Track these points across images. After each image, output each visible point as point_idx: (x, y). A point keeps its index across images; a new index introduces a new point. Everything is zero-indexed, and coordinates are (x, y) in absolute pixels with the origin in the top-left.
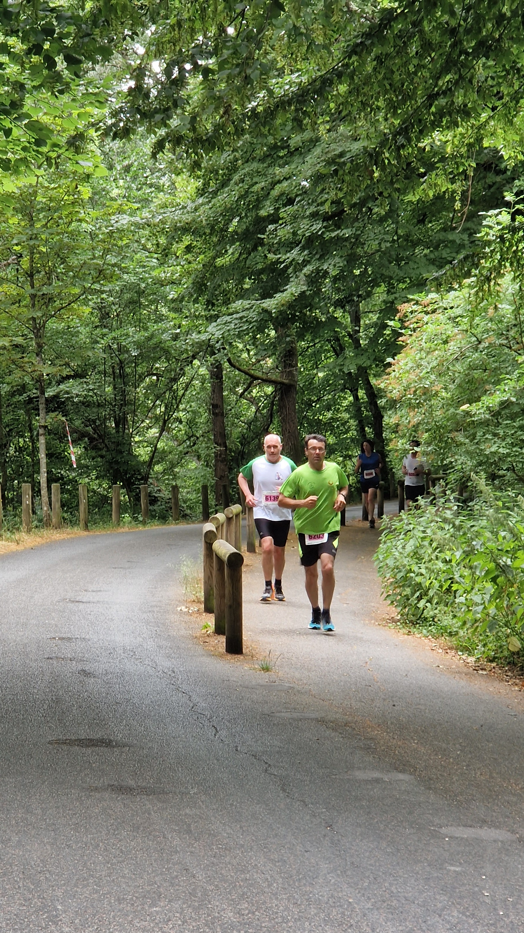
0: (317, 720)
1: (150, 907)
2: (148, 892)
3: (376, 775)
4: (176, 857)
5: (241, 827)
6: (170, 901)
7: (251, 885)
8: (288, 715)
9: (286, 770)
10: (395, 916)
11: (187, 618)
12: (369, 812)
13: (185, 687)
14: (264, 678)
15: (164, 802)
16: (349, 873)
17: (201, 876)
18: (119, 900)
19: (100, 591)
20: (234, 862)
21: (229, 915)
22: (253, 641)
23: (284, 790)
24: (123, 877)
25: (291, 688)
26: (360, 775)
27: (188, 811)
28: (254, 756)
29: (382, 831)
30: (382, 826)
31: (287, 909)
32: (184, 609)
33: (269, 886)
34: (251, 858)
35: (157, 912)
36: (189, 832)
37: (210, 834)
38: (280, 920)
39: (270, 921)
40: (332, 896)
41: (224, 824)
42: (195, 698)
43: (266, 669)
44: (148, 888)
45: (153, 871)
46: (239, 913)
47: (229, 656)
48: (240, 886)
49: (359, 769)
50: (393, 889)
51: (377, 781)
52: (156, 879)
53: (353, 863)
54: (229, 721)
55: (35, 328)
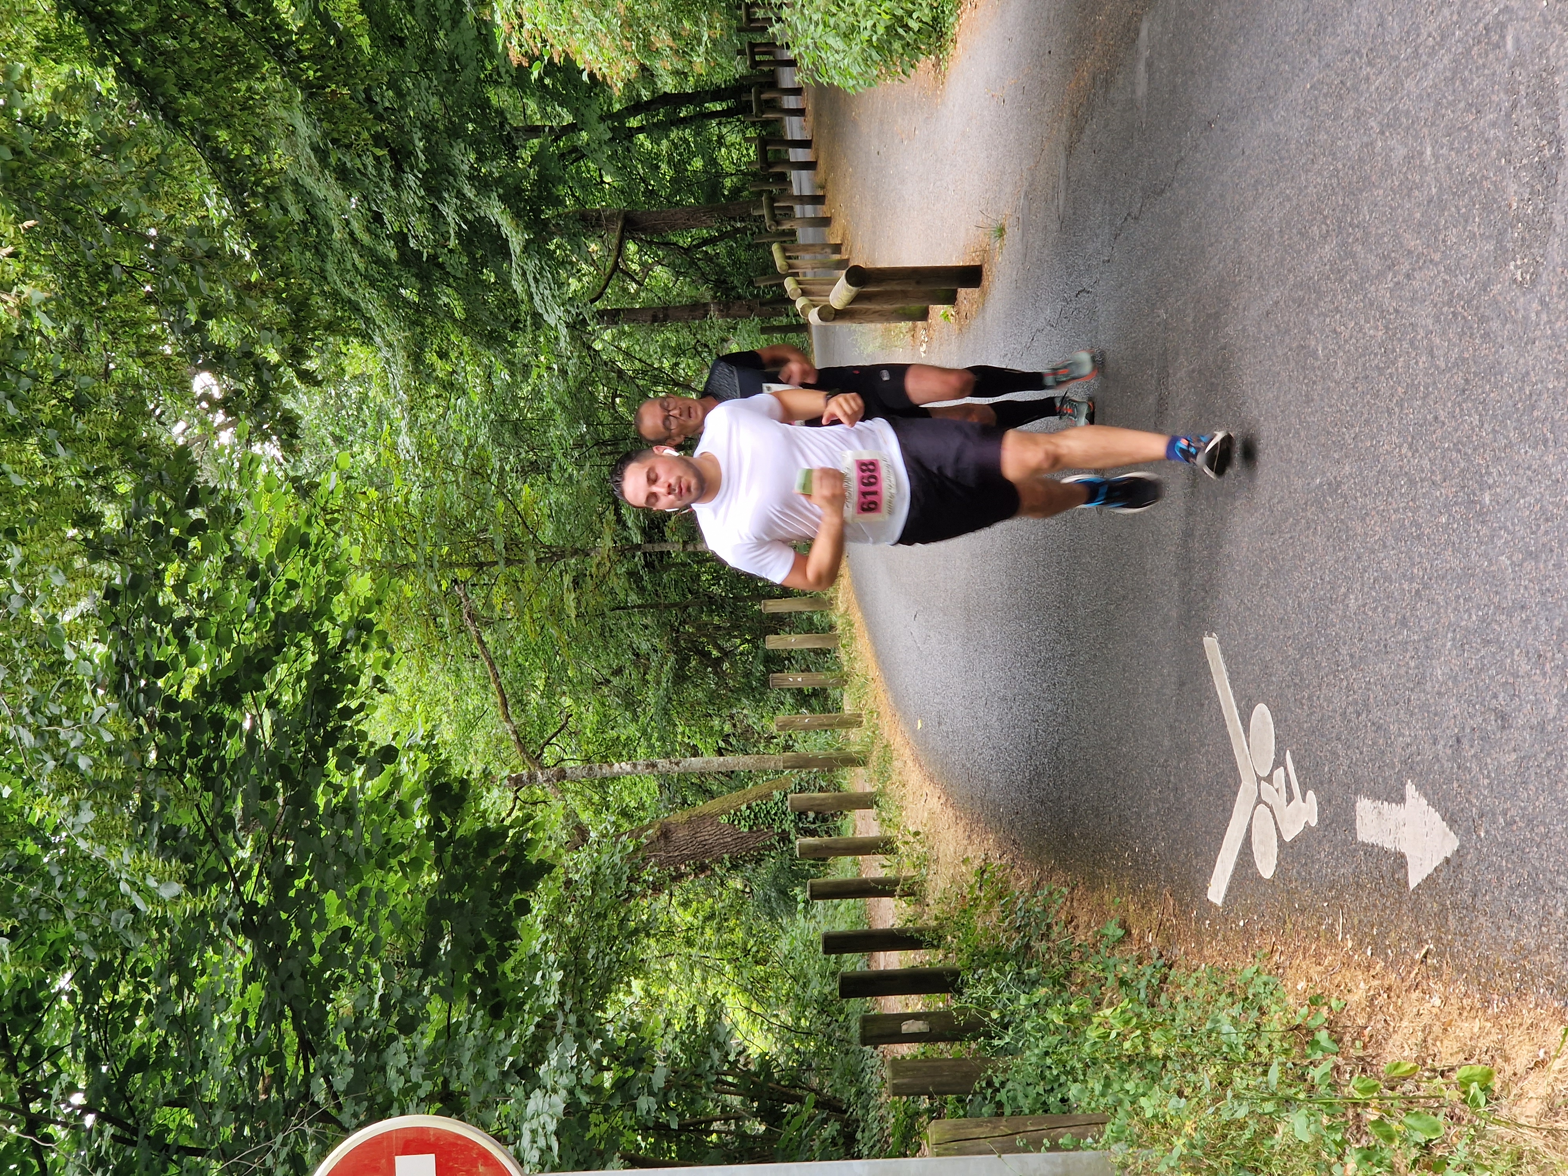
0: (1069, 155)
1: (1317, 359)
2: (1297, 363)
3: (1141, 67)
4: (1252, 330)
5: (1212, 245)
6: (1310, 333)
7: (1288, 223)
8: (1062, 196)
9: (1135, 191)
10: (1329, 23)
11: (935, 344)
12: (1193, 72)
13: (1025, 340)
14: (1013, 233)
15: (1177, 354)
16: (1272, 92)
17: (1275, 294)
18: (1309, 400)
20: (1257, 250)
21: (1328, 250)
22: (964, 254)
23: (1163, 191)
24: (1277, 399)
25: (1026, 195)
26: (1142, 89)
27: (1189, 320)
28: (1116, 236)
29: (1216, 50)
30: (1211, 53)
31: (1319, 173)
32: (923, 349)
33: (1289, 199)
34: (1253, 228)
35: (1324, 349)
36: (1217, 316)
37: (1221, 286)
38: (1334, 181)
39: (1335, 193)
40: (1303, 112)
41: (1207, 268)
42: (1040, 323)
43: (1001, 231)
44: (1292, 364)
45: (1270, 359)
46: (1325, 237)
47: (985, 283)
48: (1290, 238)
49: (1133, 92)
50: (1292, 30)
51: (1149, 65)
52: (1280, 353)
53: (1259, 88)
54: (1070, 275)
55: (551, 558)
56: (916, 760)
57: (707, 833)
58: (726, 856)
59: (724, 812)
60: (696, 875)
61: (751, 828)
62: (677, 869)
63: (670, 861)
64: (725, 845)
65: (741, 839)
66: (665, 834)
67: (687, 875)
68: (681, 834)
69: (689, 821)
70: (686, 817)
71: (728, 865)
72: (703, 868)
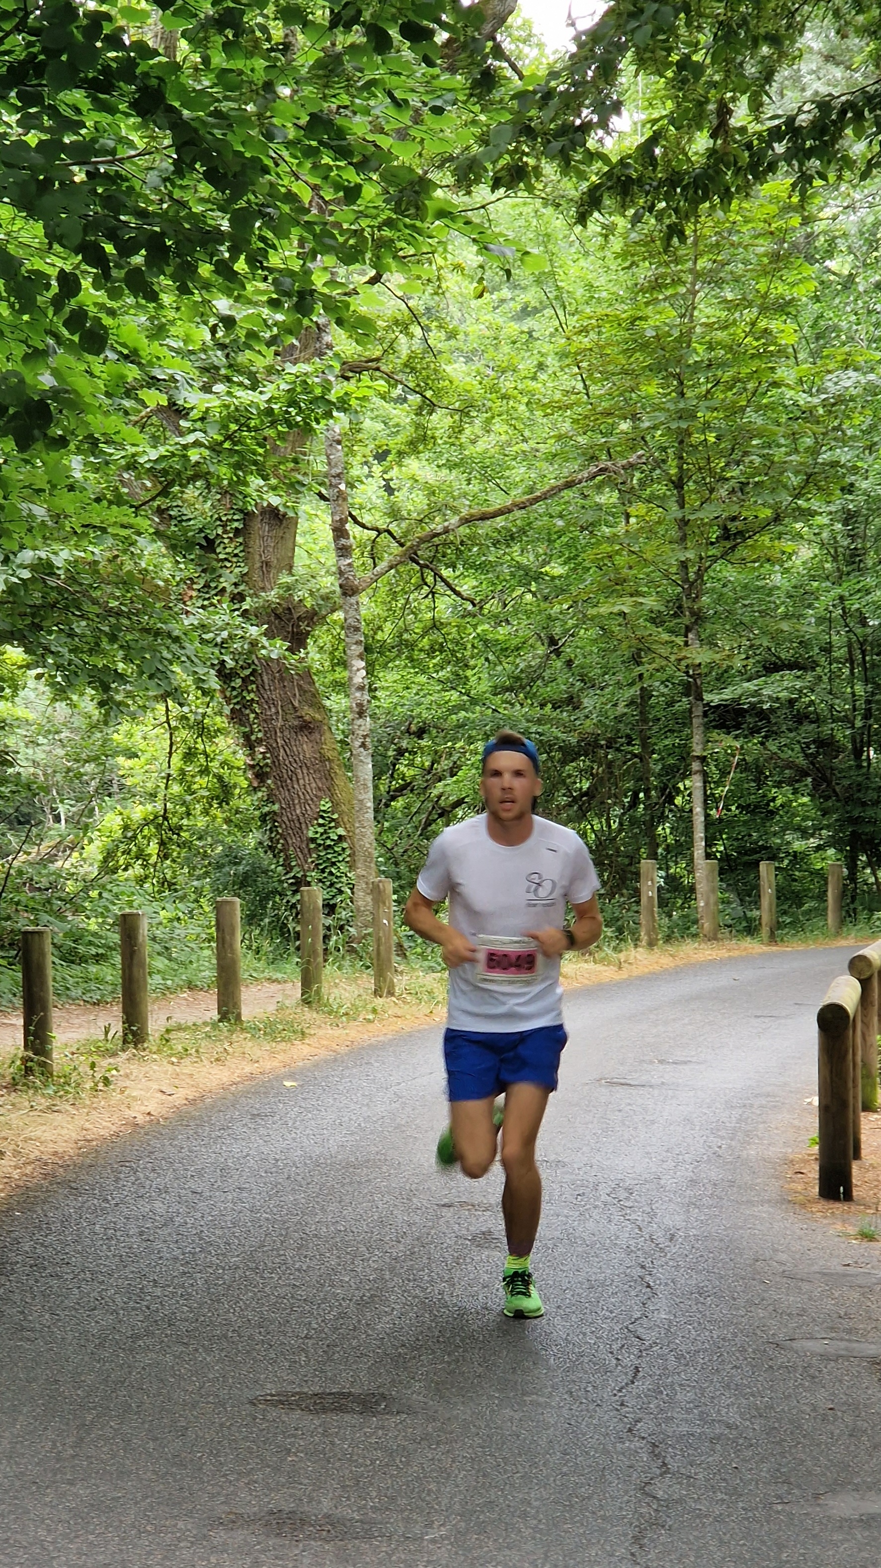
8: (821, 1346)
9: (693, 1484)
13: (662, 1274)
14: (845, 1256)
15: (344, 1561)
19: (685, 1063)
23: (638, 1540)
26: (845, 1505)
28: (655, 1447)
42: (660, 1298)
43: (868, 1237)
49: (857, 1488)
51: (872, 1520)
54: (680, 1357)
55: (686, 580)
56: (251, 1077)
57: (307, 782)
58: (276, 807)
59: (335, 805)
60: (252, 767)
61: (313, 840)
62: (259, 741)
63: (270, 733)
64: (290, 806)
65: (298, 827)
66: (306, 727)
67: (252, 755)
68: (306, 748)
69: (323, 759)
70: (329, 754)
71: (266, 809)
72: (261, 776)
